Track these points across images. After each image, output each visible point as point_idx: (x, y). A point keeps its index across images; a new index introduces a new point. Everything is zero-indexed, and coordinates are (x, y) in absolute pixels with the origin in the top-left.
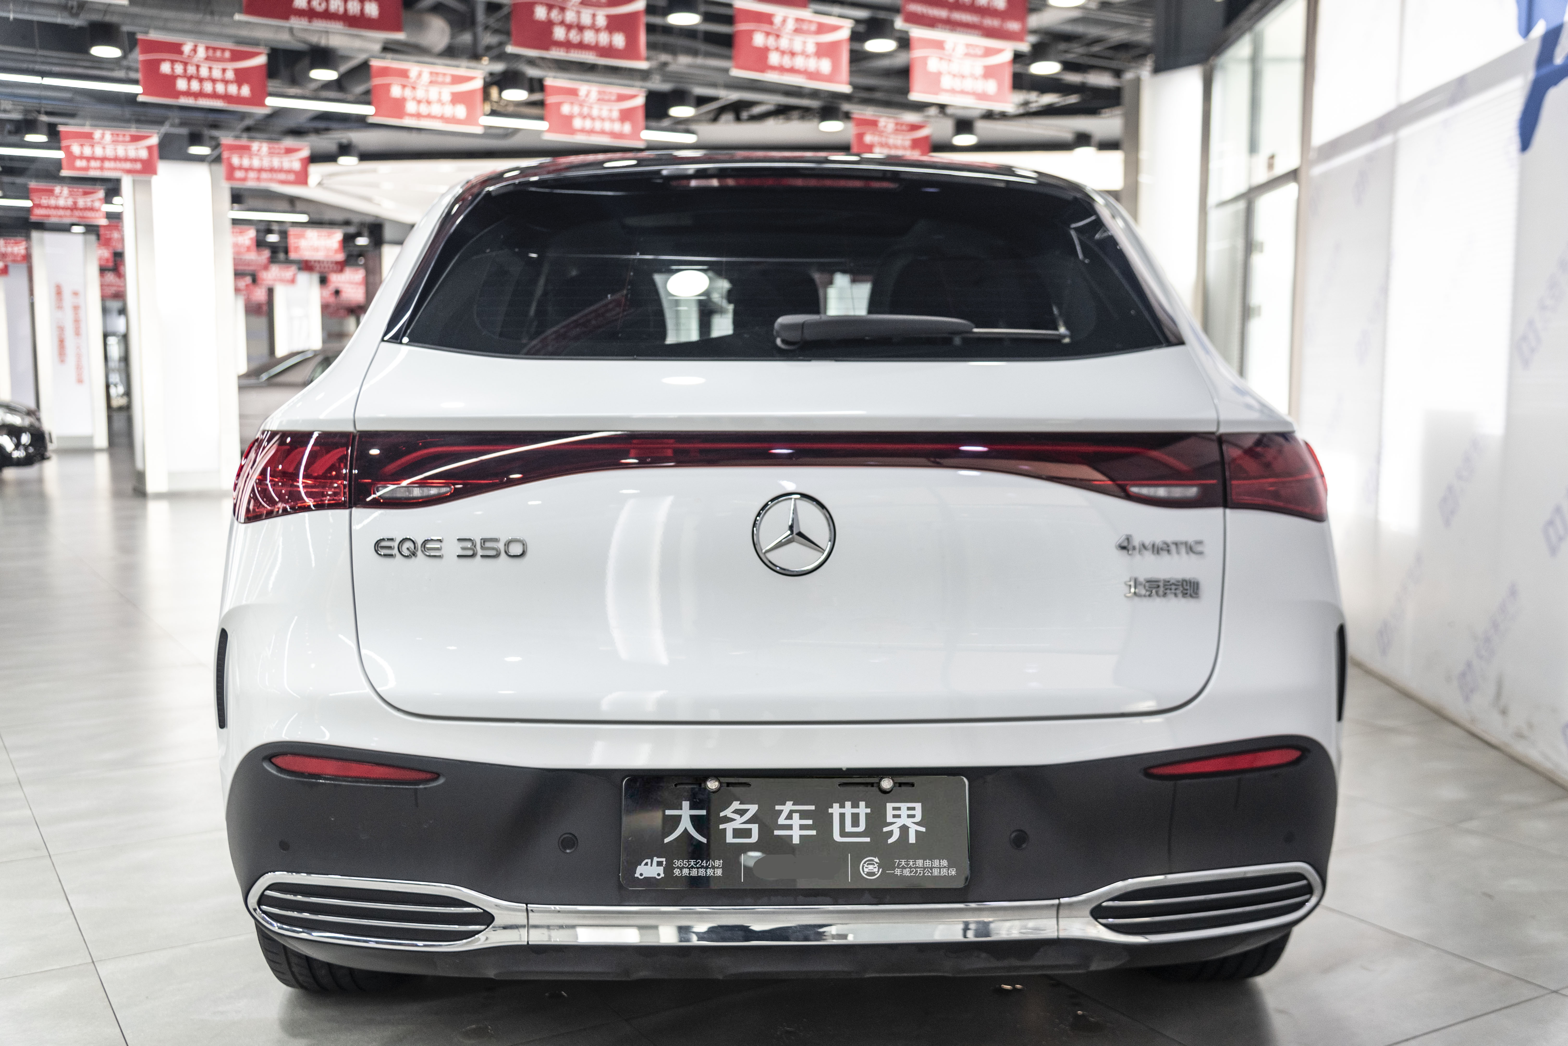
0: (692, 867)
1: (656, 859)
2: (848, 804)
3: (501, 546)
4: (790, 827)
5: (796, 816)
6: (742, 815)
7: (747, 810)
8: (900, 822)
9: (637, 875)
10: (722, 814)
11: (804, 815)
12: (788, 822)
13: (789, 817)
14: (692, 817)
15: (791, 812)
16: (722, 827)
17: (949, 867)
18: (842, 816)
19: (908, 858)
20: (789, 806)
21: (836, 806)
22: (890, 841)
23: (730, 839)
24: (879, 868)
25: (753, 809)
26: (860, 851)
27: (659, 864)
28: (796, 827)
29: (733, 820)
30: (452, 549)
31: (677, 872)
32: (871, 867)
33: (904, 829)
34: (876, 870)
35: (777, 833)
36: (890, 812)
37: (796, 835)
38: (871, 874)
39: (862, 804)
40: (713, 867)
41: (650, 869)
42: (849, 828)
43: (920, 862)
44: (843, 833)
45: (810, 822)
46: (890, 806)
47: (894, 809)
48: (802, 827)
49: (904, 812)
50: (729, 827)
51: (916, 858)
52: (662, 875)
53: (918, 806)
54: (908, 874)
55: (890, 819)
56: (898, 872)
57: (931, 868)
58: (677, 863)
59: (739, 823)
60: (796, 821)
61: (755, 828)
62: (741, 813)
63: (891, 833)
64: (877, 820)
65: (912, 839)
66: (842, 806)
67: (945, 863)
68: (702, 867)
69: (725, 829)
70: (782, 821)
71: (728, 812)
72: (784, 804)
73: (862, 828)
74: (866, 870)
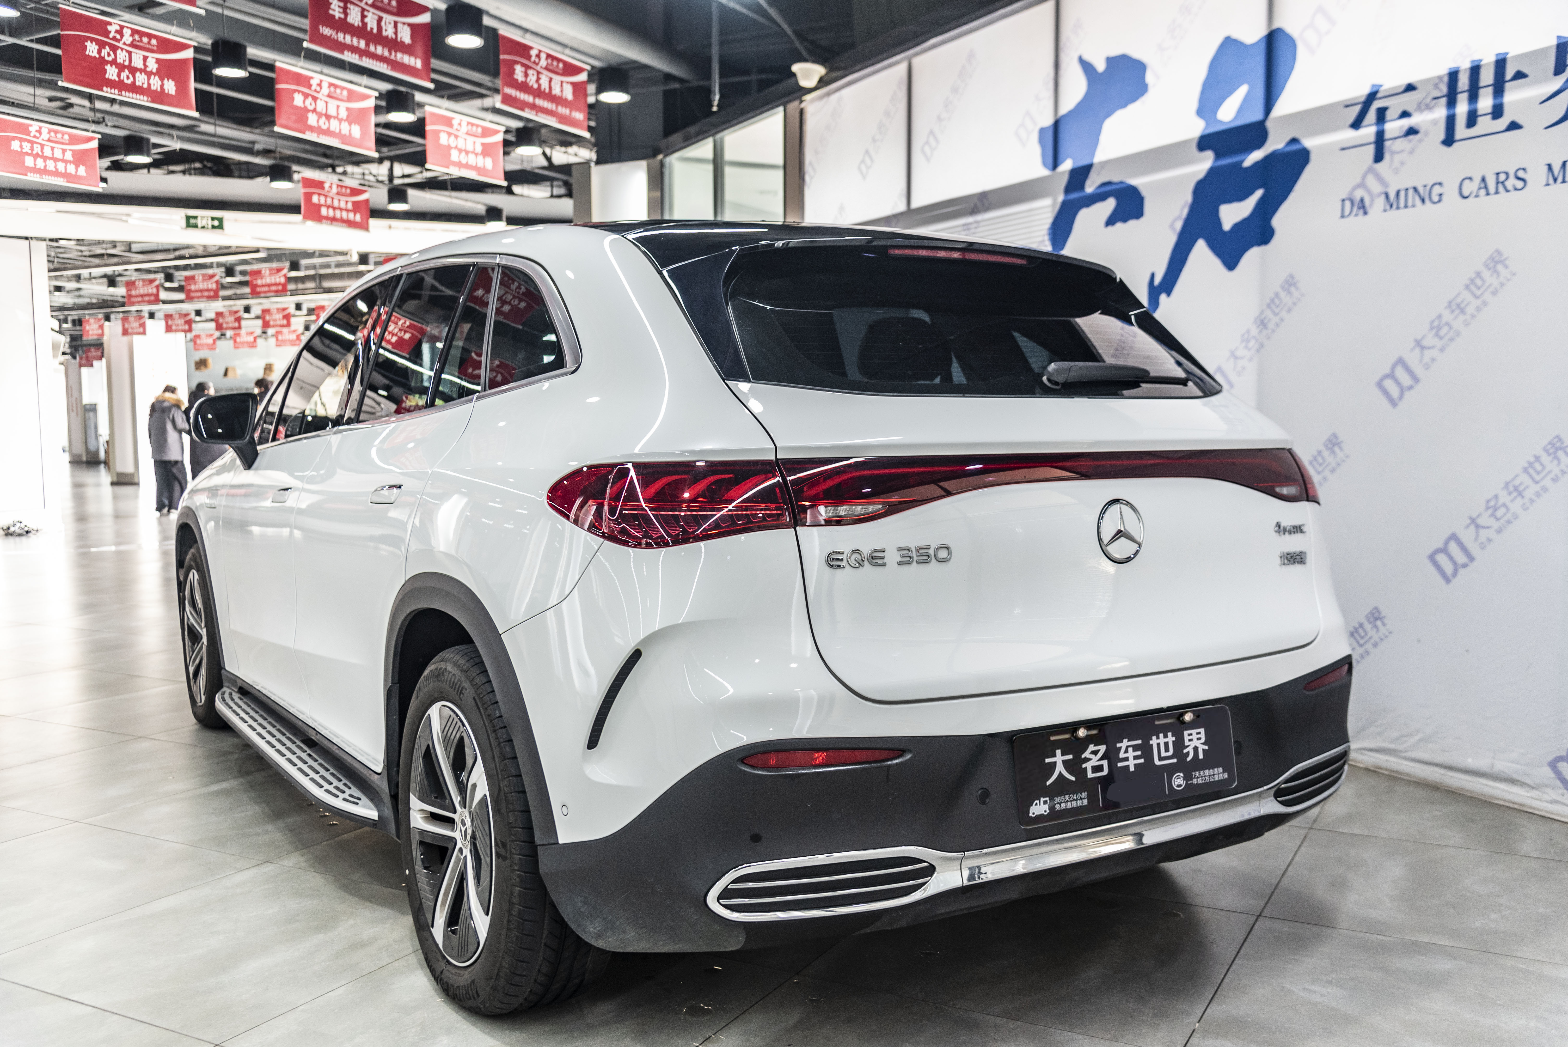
0: (1067, 801)
1: (1042, 799)
2: (1161, 735)
3: (931, 552)
4: (1127, 759)
5: (1130, 749)
6: (1096, 755)
7: (1098, 751)
8: (1193, 744)
9: (1031, 815)
10: (1083, 756)
11: (1136, 749)
12: (1126, 755)
13: (1126, 751)
14: (1064, 762)
15: (1127, 747)
16: (1084, 766)
17: (1224, 772)
18: (1158, 745)
19: (1199, 770)
20: (1125, 743)
21: (1154, 738)
22: (1189, 759)
23: (1090, 775)
24: (1184, 780)
25: (1103, 748)
26: (1171, 770)
27: (1045, 802)
28: (1131, 758)
29: (1090, 759)
30: (892, 557)
31: (1057, 807)
32: (1179, 780)
33: (1196, 749)
34: (1182, 782)
35: (1120, 765)
36: (1186, 738)
37: (1131, 764)
38: (1179, 786)
39: (1170, 734)
40: (1081, 799)
41: (1039, 808)
42: (1163, 754)
43: (1207, 772)
44: (1161, 759)
45: (1139, 753)
46: (1186, 733)
47: (1189, 735)
48: (1135, 758)
49: (1195, 737)
50: (1088, 766)
51: (1204, 769)
52: (1048, 811)
53: (1202, 730)
54: (1201, 782)
55: (1187, 743)
56: (1195, 781)
57: (1214, 775)
58: (1057, 800)
59: (1094, 761)
60: (1131, 754)
61: (1105, 763)
62: (1095, 753)
63: (1188, 753)
64: (1179, 745)
65: (1201, 756)
66: (1158, 738)
67: (1221, 770)
68: (1074, 800)
69: (1086, 768)
70: (1122, 755)
71: (1087, 754)
72: (1122, 742)
73: (1171, 752)
74: (1176, 783)
